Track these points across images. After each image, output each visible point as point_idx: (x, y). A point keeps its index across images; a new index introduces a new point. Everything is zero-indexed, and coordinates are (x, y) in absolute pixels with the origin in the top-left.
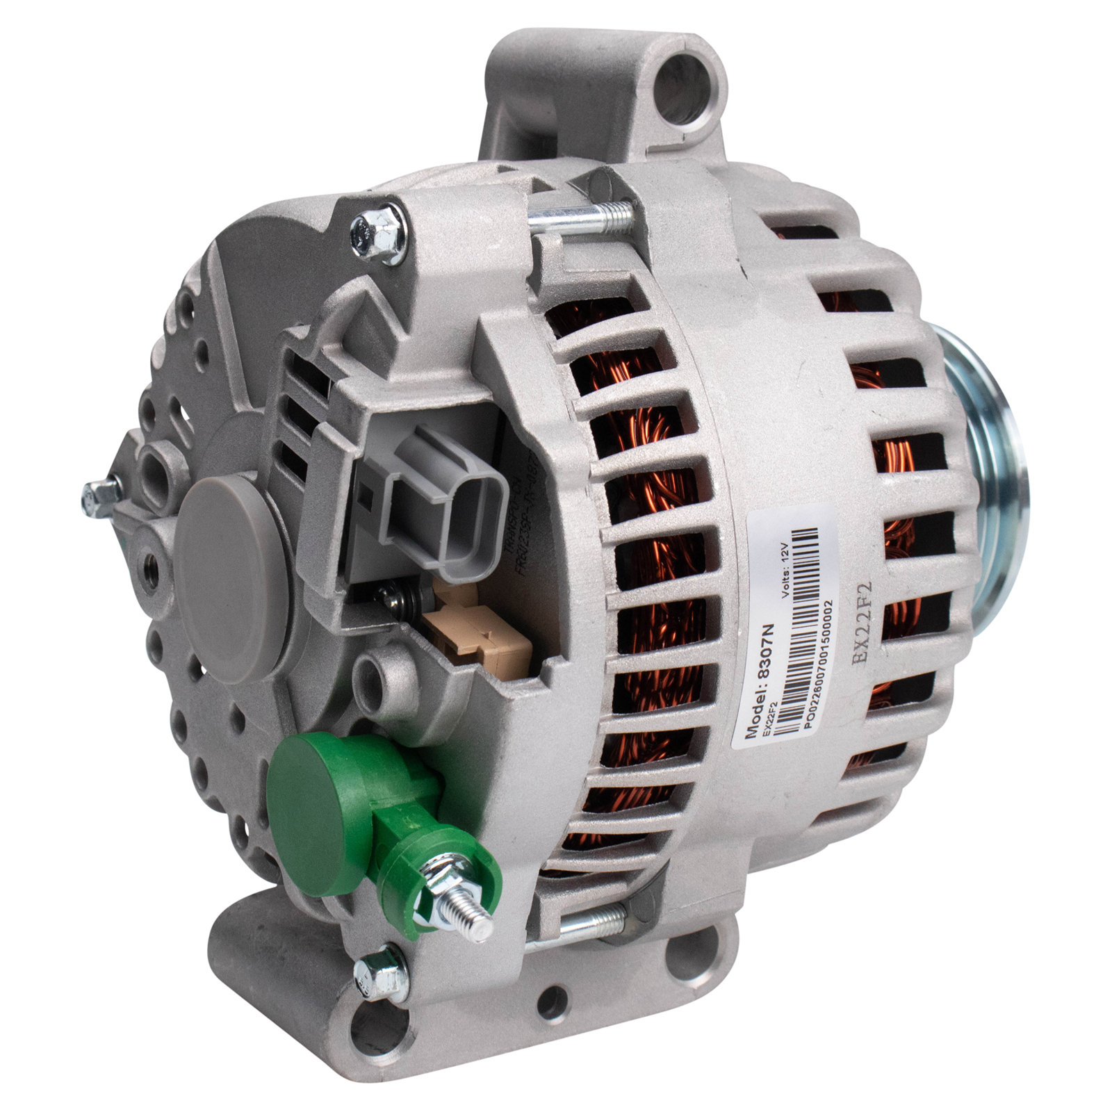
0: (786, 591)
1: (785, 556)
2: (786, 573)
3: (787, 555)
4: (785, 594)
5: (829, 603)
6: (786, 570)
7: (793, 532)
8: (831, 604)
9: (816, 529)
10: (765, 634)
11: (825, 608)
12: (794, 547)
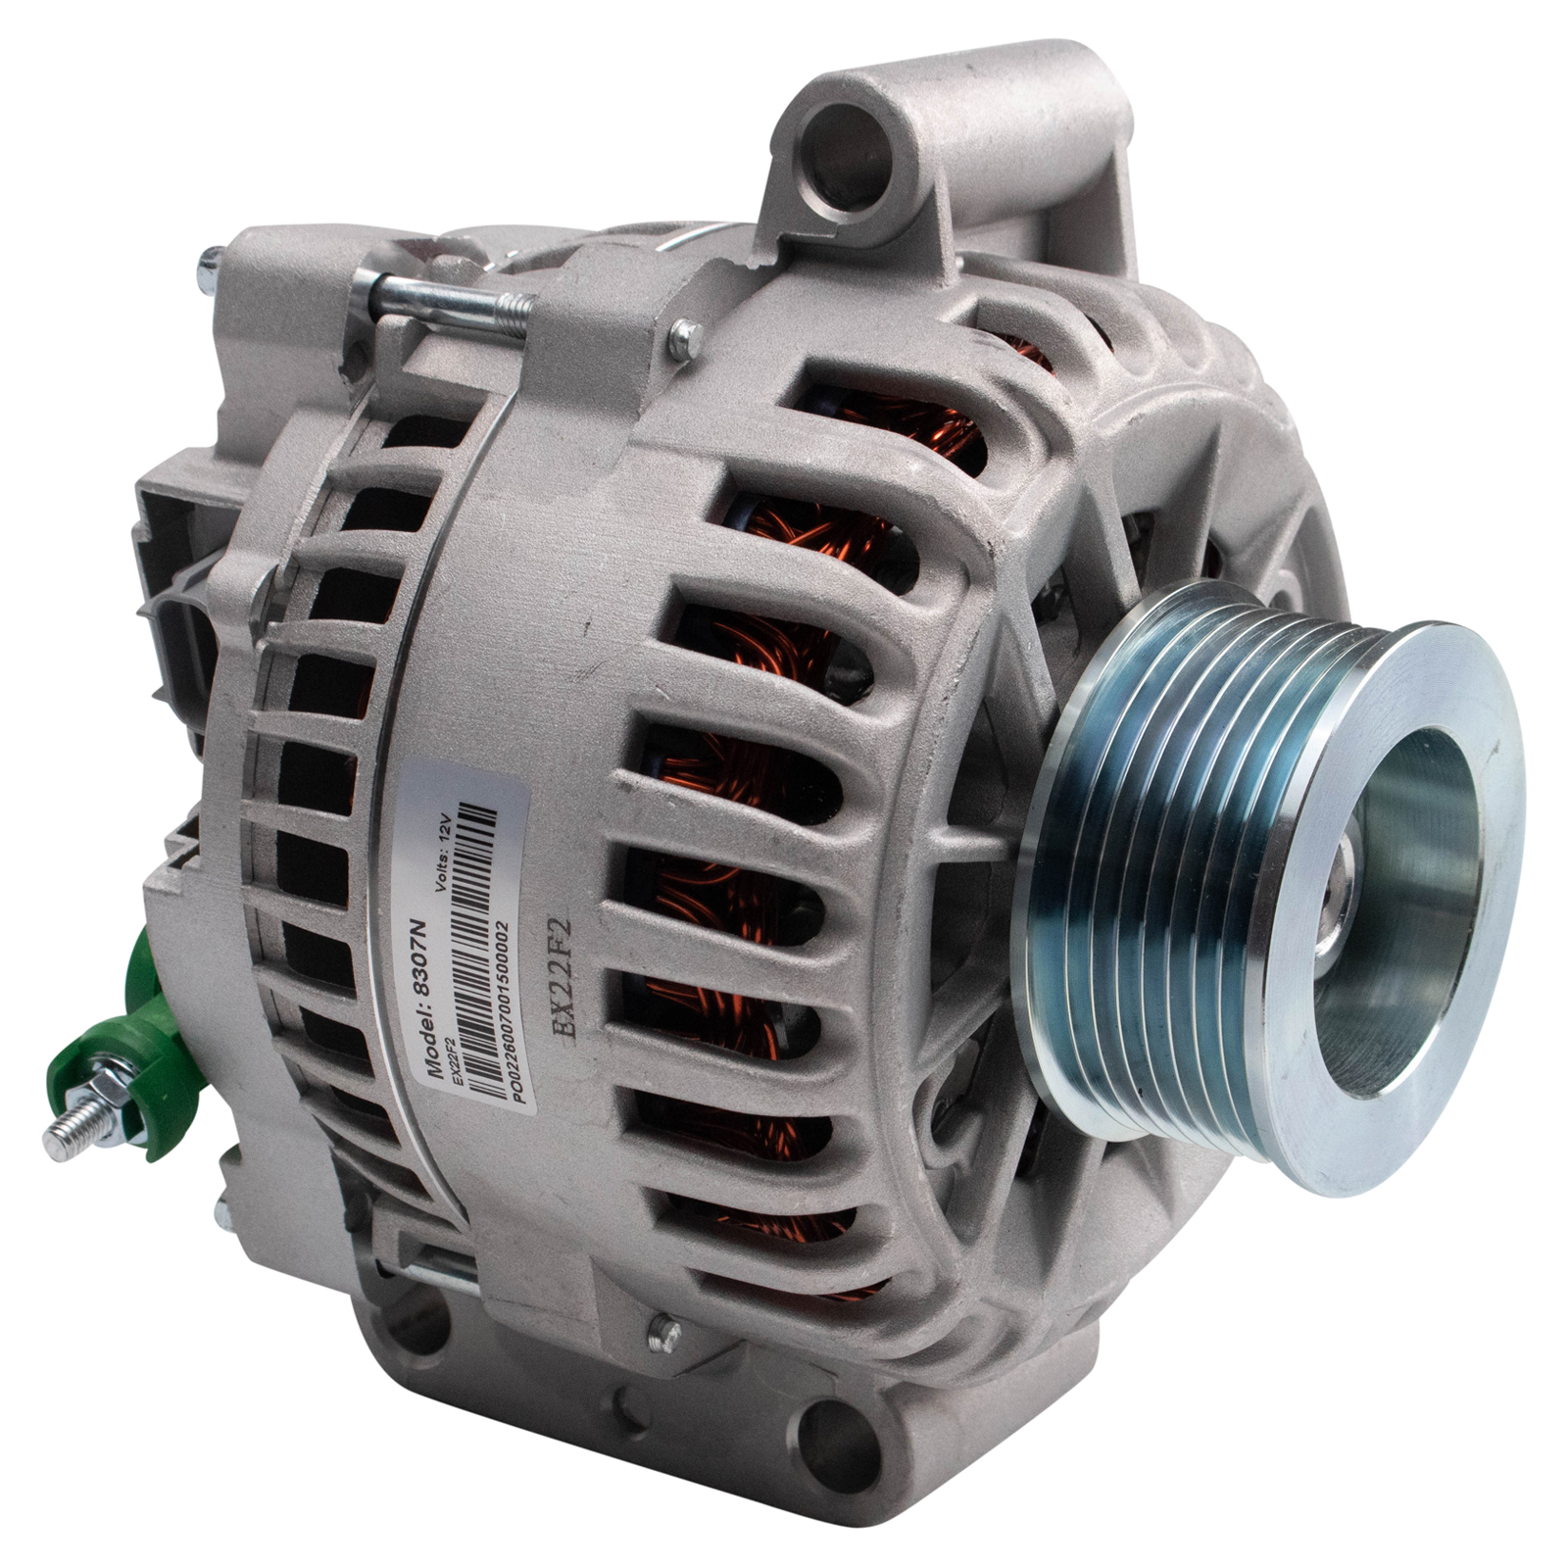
0: (441, 883)
1: (445, 835)
2: (443, 858)
3: (448, 833)
4: (440, 888)
5: (502, 925)
6: (444, 854)
7: (461, 804)
8: (506, 929)
9: (495, 813)
10: (413, 931)
11: (497, 931)
12: (459, 826)
